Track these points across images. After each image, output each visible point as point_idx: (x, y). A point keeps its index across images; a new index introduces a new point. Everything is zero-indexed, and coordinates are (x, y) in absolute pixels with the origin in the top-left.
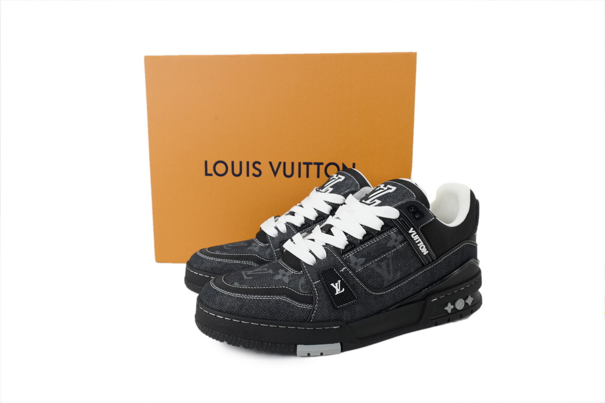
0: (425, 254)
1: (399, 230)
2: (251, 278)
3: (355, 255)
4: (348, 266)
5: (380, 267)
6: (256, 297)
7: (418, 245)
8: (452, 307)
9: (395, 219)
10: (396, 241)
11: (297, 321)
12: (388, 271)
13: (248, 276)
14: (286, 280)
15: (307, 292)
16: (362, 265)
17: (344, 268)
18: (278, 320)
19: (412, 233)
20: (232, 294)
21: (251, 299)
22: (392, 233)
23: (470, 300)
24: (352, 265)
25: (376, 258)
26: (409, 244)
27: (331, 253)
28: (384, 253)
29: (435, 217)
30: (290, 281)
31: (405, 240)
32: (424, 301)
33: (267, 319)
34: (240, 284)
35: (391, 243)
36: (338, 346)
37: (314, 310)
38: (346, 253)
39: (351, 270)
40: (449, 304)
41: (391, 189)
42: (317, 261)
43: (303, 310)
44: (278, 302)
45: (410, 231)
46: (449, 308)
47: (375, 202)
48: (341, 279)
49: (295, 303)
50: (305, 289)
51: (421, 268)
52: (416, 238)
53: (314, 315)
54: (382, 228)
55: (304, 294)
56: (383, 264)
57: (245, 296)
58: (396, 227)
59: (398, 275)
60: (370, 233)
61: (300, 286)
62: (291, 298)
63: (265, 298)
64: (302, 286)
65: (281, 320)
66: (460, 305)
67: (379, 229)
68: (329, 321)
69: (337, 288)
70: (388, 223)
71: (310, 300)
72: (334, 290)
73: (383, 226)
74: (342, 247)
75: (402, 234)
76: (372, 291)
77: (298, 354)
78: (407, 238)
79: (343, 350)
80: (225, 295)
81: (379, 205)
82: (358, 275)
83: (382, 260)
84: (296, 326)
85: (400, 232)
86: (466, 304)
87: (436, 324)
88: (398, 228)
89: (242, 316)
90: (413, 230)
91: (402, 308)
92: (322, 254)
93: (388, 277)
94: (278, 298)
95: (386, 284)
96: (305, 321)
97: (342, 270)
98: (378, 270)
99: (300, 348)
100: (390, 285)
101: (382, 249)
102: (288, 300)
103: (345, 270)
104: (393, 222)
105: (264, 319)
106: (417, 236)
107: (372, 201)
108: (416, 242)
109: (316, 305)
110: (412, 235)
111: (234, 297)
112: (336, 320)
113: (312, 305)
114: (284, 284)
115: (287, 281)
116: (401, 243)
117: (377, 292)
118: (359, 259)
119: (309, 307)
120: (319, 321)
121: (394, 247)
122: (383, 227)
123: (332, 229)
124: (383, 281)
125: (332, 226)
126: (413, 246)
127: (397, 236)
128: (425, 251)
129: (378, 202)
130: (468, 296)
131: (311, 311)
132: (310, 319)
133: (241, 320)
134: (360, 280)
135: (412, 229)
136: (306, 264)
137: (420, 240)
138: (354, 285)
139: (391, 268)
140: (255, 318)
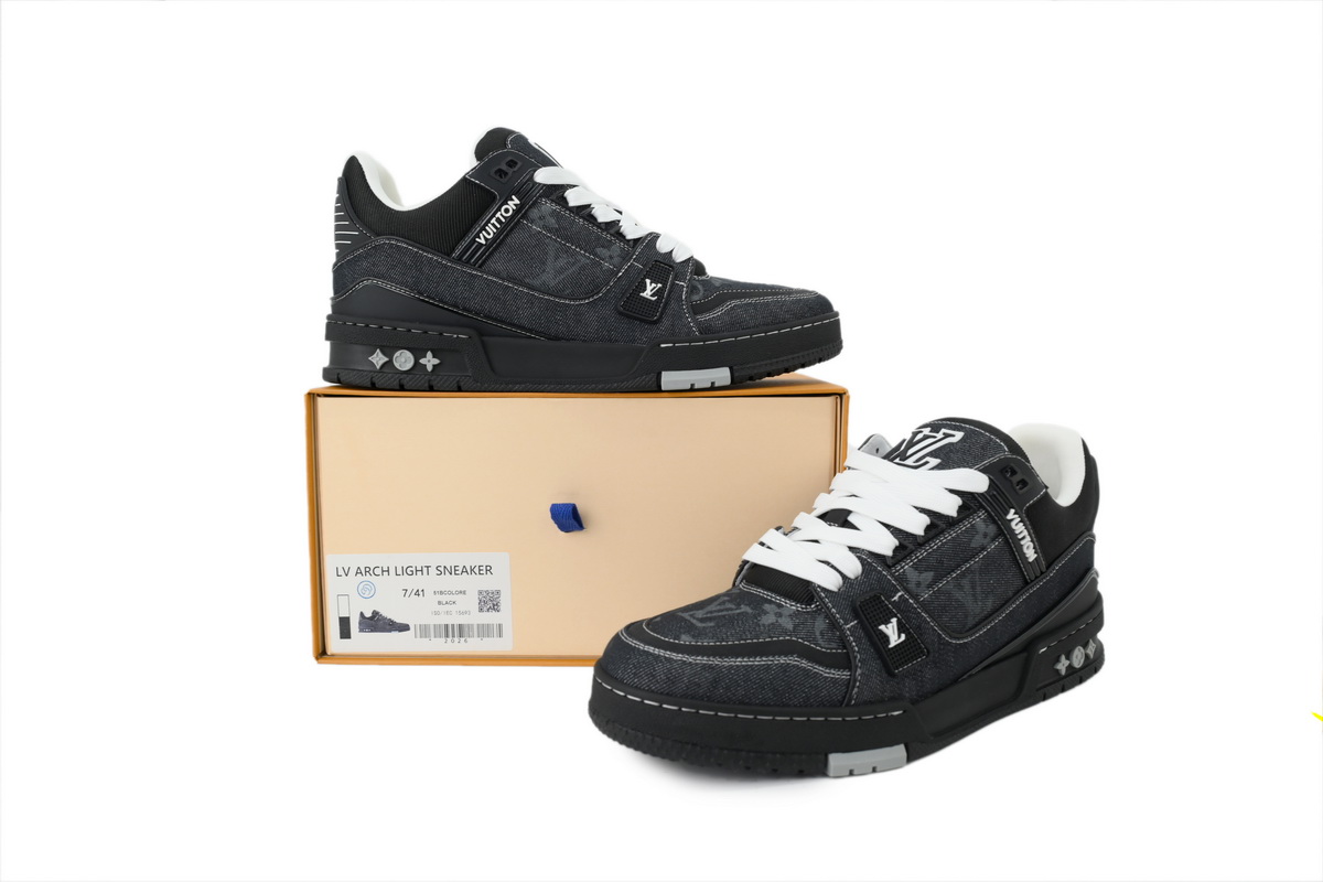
0: (1031, 560)
1: (989, 514)
2: (712, 624)
3: (915, 567)
4: (907, 590)
5: (960, 587)
6: (739, 661)
7: (1022, 542)
8: (1067, 663)
9: (982, 494)
10: (985, 535)
11: (824, 706)
12: (974, 595)
13: (702, 620)
14: (788, 624)
15: (834, 645)
16: (930, 586)
17: (900, 594)
18: (789, 706)
19: (1012, 520)
20: (691, 659)
21: (731, 667)
22: (979, 520)
23: (1091, 650)
24: (912, 586)
25: (953, 571)
26: (1007, 541)
27: (870, 564)
28: (967, 561)
29: (1047, 487)
30: (795, 626)
31: (1000, 533)
32: (1025, 654)
33: (769, 705)
34: (694, 637)
35: (977, 541)
36: (900, 750)
37: (855, 681)
38: (898, 562)
39: (912, 597)
40: (1063, 657)
41: (953, 436)
42: (844, 583)
43: (834, 681)
44: (785, 668)
45: (1010, 517)
46: (1062, 666)
47: (927, 463)
48: (896, 616)
49: (819, 669)
50: (830, 640)
51: (1023, 588)
52: (1019, 528)
53: (856, 690)
54: (958, 512)
55: (831, 649)
56: (965, 582)
57: (716, 661)
58: (985, 509)
59: (990, 604)
60: (938, 522)
61: (818, 633)
62: (809, 659)
63: (758, 661)
64: (822, 634)
65: (795, 706)
66: (1078, 659)
67: (955, 514)
68: (882, 701)
69: (892, 632)
70: (969, 501)
71: (845, 662)
72: (886, 638)
73: (960, 507)
74: (889, 553)
75: (995, 522)
76: (951, 637)
77: (831, 774)
78: (1005, 532)
79: (912, 756)
80: (676, 661)
81: (938, 467)
82: (923, 605)
83: (963, 575)
84: (808, 716)
85: (991, 519)
86: (1087, 656)
87: (1045, 698)
88: (987, 511)
89: (718, 702)
90: (1015, 513)
91: (993, 668)
92: (853, 568)
93: (976, 608)
94: (782, 660)
95: (971, 622)
96: (842, 703)
97: (896, 598)
98: (958, 595)
99: (835, 760)
100: (976, 625)
101: (963, 553)
102: (804, 664)
103: (900, 597)
104: (976, 499)
105: (763, 705)
106: (1021, 524)
107: (917, 461)
108: (1020, 537)
109: (859, 671)
110: (1013, 524)
111: (697, 664)
112: (895, 700)
113: (850, 670)
114: (785, 632)
115: (790, 626)
116: (993, 540)
117: (959, 639)
118: (924, 575)
119: (844, 675)
120: (866, 703)
121: (984, 548)
122: (961, 509)
123: (851, 518)
124: (966, 617)
125: (849, 512)
126: (1011, 543)
127: (987, 525)
128: (1031, 555)
129: (934, 462)
130: (1088, 642)
131: (849, 684)
132: (850, 700)
133: (717, 710)
134: (930, 616)
135: (1012, 511)
136: (824, 590)
137: (1025, 533)
138: (919, 627)
139: (978, 589)
140: (745, 704)
